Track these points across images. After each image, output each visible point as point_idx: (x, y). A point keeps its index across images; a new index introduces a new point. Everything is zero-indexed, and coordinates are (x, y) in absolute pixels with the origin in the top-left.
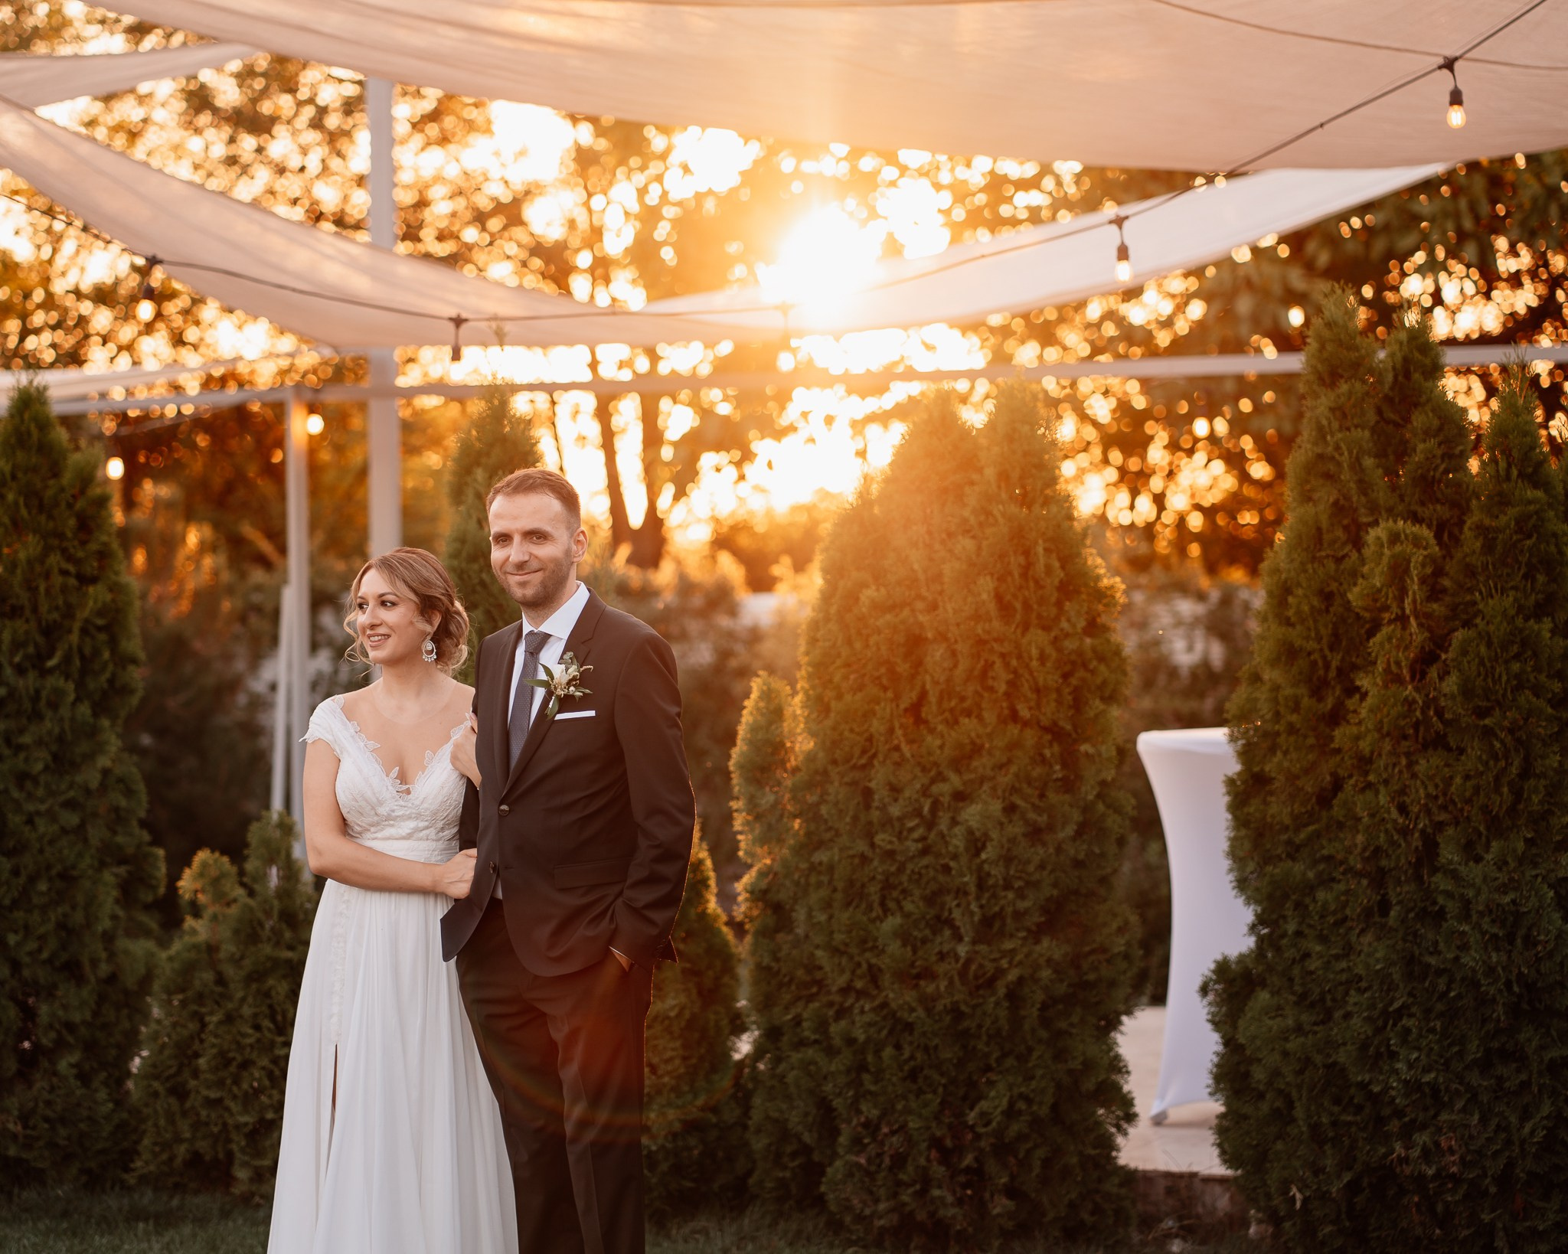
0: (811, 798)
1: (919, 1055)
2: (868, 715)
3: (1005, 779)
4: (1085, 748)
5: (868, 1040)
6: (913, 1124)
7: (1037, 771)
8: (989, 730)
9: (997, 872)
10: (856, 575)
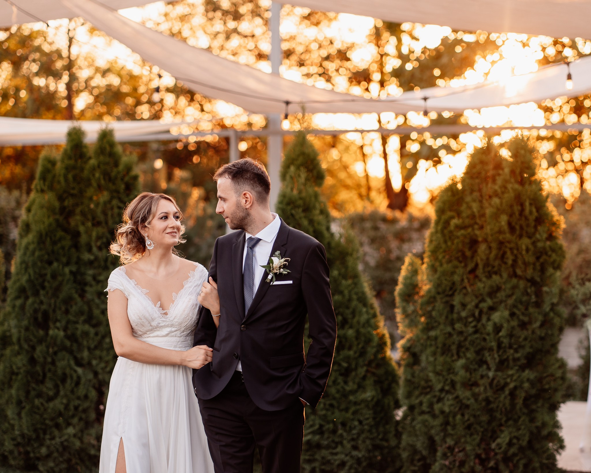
0: (429, 308)
1: (472, 419)
2: (453, 273)
3: (510, 302)
4: (545, 289)
5: (450, 412)
6: (468, 448)
7: (525, 298)
8: (504, 280)
9: (506, 341)
10: (449, 214)
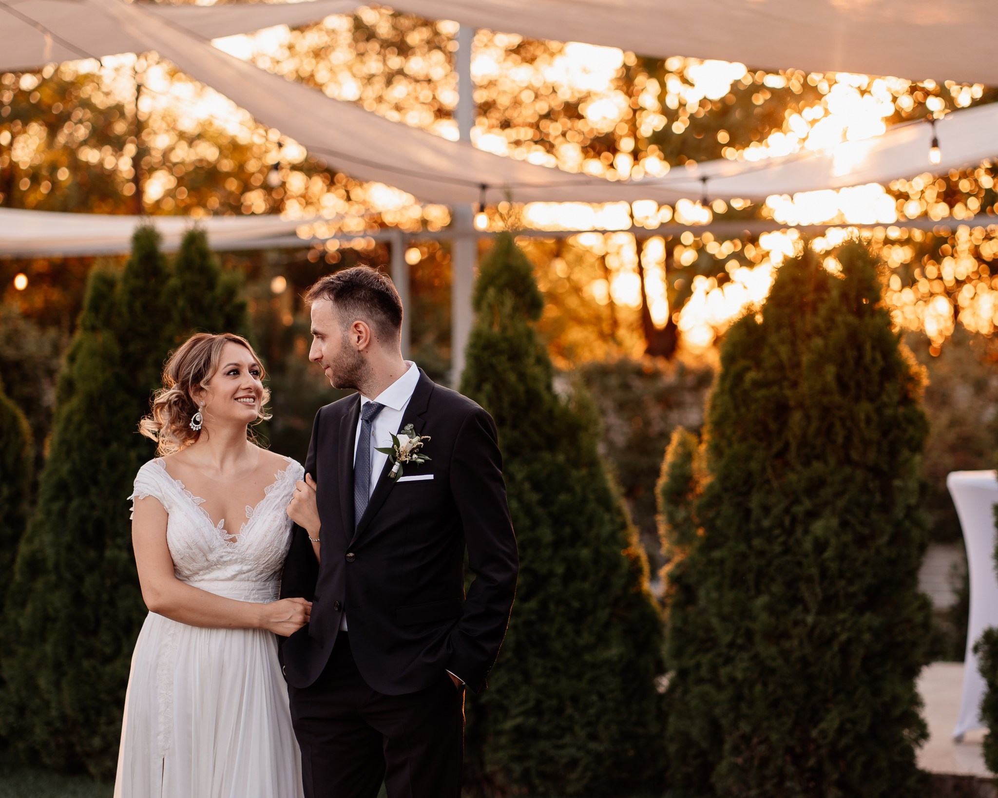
0: (711, 514)
1: (780, 692)
2: (749, 458)
3: (841, 503)
4: (897, 483)
5: (745, 680)
6: (774, 737)
7: (864, 498)
8: (830, 469)
9: (834, 566)
10: (742, 363)
